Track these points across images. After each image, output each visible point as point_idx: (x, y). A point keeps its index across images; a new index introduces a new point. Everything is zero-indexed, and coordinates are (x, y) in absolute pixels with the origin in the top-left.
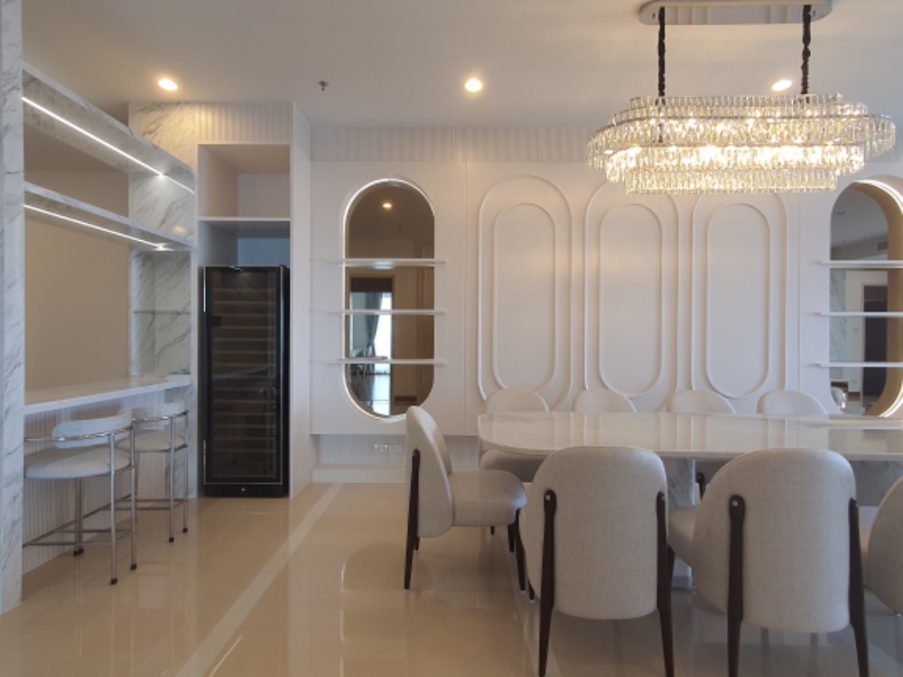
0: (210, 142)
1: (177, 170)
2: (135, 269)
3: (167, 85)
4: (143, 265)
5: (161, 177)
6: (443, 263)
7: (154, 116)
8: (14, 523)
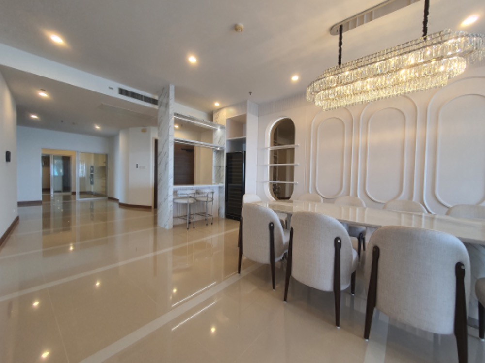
0: (230, 117)
1: (222, 127)
2: (214, 155)
3: (217, 104)
4: (217, 154)
5: (219, 130)
6: (298, 146)
7: (218, 113)
8: (171, 211)
